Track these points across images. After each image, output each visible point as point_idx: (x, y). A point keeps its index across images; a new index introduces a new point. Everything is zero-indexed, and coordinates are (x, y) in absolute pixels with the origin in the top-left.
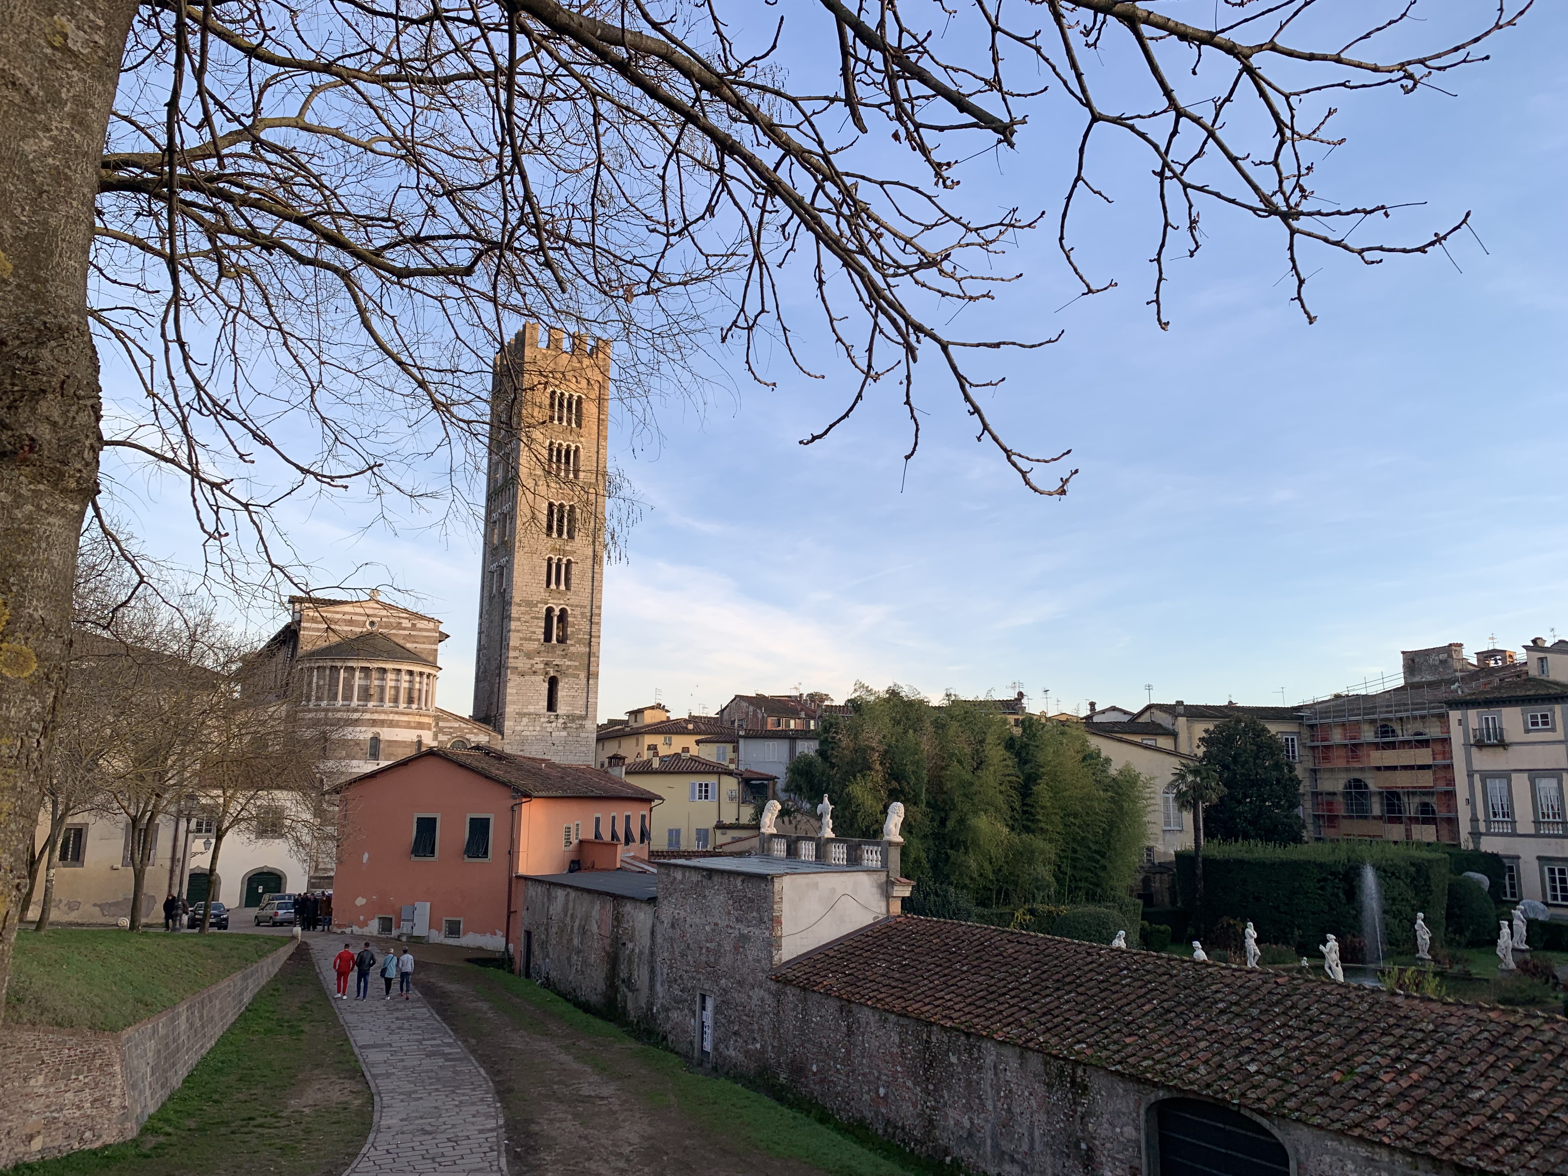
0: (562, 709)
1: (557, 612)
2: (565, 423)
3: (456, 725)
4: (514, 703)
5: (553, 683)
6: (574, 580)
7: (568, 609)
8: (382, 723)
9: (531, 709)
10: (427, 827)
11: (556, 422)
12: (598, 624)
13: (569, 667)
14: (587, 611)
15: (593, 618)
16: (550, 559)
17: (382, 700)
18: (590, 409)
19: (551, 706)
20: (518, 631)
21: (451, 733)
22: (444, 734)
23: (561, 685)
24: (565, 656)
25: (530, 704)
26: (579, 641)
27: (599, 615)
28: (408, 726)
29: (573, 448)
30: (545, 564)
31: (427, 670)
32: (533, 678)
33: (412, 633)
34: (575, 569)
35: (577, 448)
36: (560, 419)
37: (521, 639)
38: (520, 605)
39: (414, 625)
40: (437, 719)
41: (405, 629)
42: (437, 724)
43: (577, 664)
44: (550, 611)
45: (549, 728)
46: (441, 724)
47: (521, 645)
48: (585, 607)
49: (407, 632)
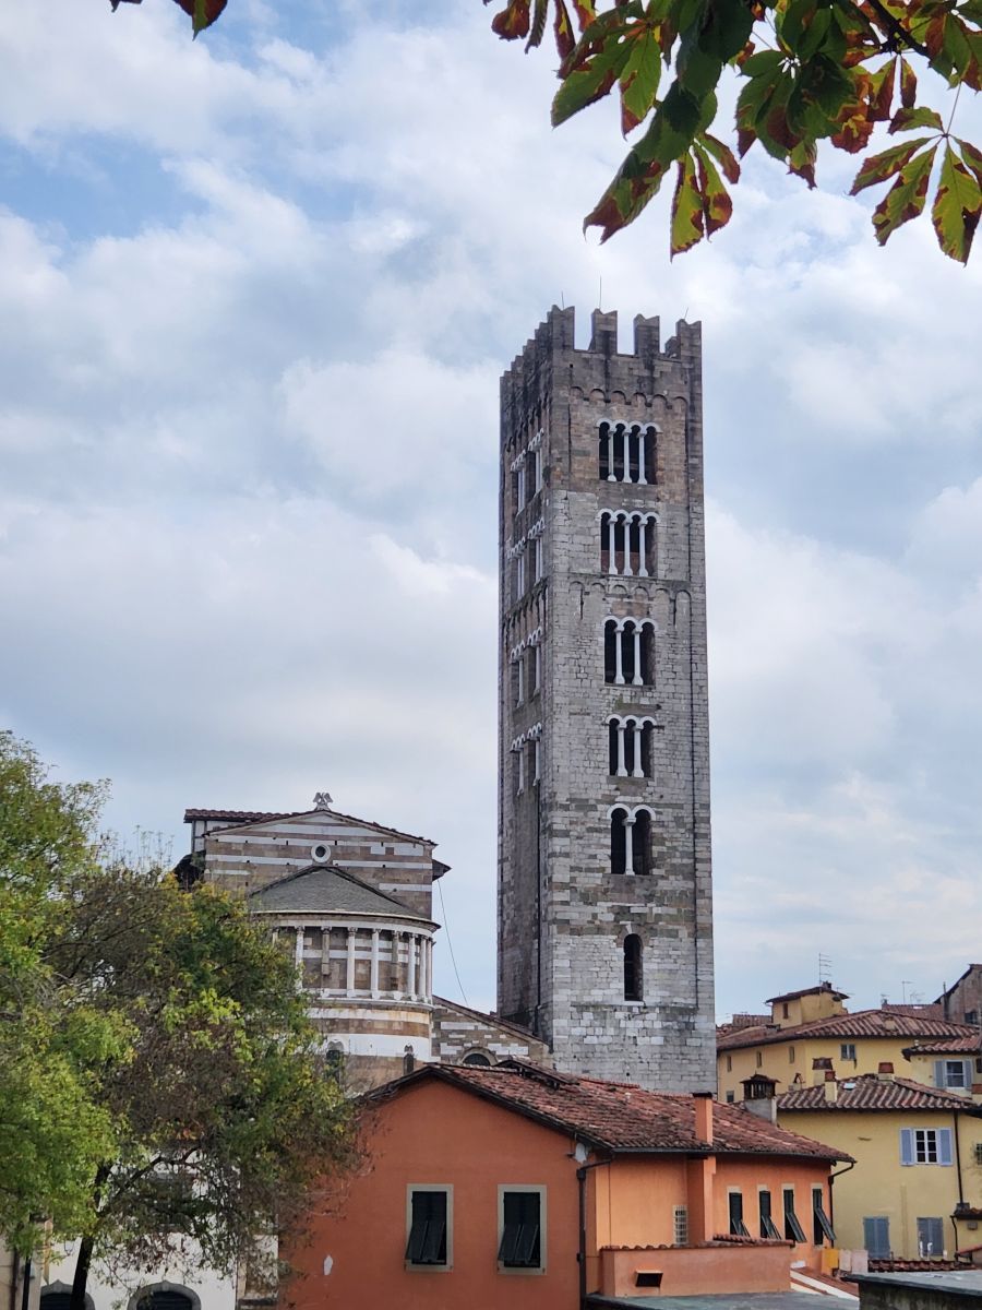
0: (652, 994)
1: (631, 817)
2: (627, 479)
3: (470, 1026)
4: (565, 985)
5: (632, 947)
6: (658, 761)
7: (651, 811)
8: (345, 1026)
9: (597, 996)
10: (430, 1207)
11: (612, 478)
12: (707, 836)
13: (659, 917)
14: (686, 813)
15: (698, 828)
16: (614, 723)
17: (343, 985)
18: (671, 451)
19: (633, 989)
20: (567, 855)
21: (461, 1042)
22: (451, 1043)
23: (646, 950)
24: (649, 898)
25: (594, 986)
26: (674, 870)
27: (708, 820)
28: (389, 1029)
29: (644, 521)
30: (606, 732)
31: (415, 930)
32: (597, 939)
33: (389, 865)
34: (658, 743)
35: (652, 520)
36: (619, 474)
37: (572, 869)
38: (566, 808)
39: (390, 851)
40: (437, 1016)
41: (376, 858)
42: (438, 1026)
43: (673, 911)
44: (619, 815)
45: (632, 1027)
46: (445, 1025)
47: (573, 879)
48: (681, 807)
49: (379, 864)
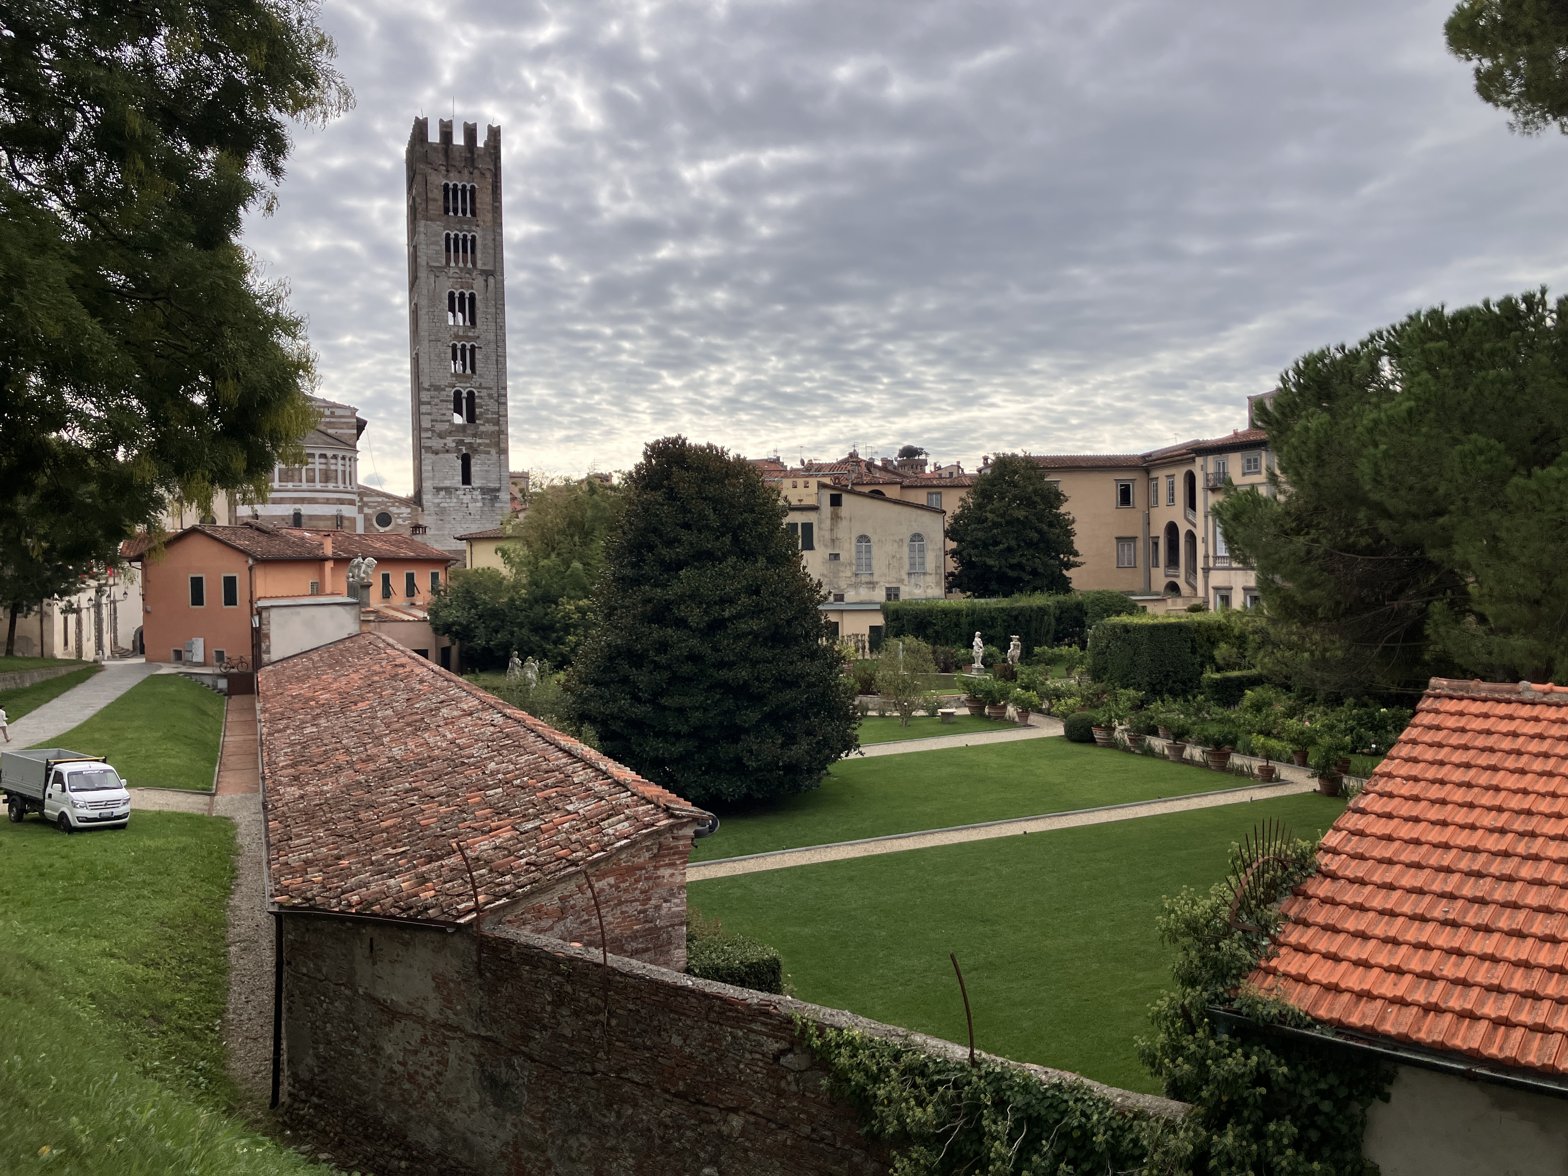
0: (476, 482)
1: (464, 394)
2: (460, 214)
3: (380, 499)
4: (428, 478)
5: (466, 462)
6: (478, 365)
7: (475, 391)
8: (303, 501)
9: (447, 483)
11: (451, 214)
12: (505, 404)
13: (480, 445)
14: (494, 393)
15: (500, 399)
16: (454, 346)
18: (484, 199)
19: (466, 479)
20: (429, 414)
21: (375, 507)
22: (369, 507)
23: (473, 461)
24: (475, 435)
25: (446, 478)
26: (488, 421)
27: (505, 396)
28: (328, 502)
29: (469, 237)
30: (450, 350)
31: (348, 455)
32: (447, 456)
33: (332, 420)
34: (478, 355)
35: (474, 237)
36: (456, 211)
37: (432, 421)
38: (429, 390)
39: (332, 413)
40: (360, 495)
41: (325, 417)
42: (361, 500)
43: (488, 441)
44: (458, 394)
45: (467, 499)
46: (365, 499)
47: (433, 426)
48: (491, 388)
49: (328, 420)
